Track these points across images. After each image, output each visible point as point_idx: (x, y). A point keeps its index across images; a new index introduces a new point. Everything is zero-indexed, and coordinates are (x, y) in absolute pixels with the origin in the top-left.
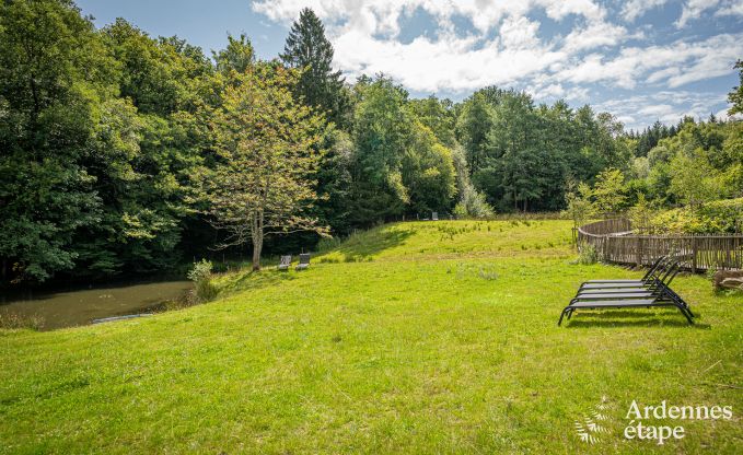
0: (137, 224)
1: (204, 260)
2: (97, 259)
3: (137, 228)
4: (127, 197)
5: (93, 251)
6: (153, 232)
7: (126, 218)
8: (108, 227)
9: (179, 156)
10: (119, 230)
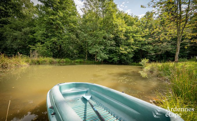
0: (123, 50)
1: (145, 58)
2: (114, 58)
3: (123, 51)
4: (121, 44)
5: (113, 56)
6: (127, 52)
7: (121, 48)
8: (117, 50)
9: (134, 35)
10: (119, 51)
